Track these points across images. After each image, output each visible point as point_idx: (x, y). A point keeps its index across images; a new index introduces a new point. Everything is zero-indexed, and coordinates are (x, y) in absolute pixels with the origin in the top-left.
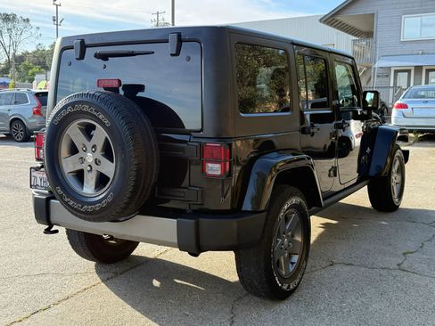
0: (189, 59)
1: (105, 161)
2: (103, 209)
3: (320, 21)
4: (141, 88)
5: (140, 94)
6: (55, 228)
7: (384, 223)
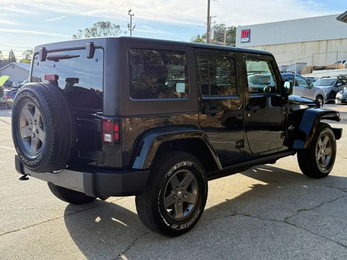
0: (97, 60)
1: (40, 131)
2: (38, 164)
3: (338, 19)
4: (77, 80)
5: (75, 85)
6: (27, 177)
7: (305, 186)
